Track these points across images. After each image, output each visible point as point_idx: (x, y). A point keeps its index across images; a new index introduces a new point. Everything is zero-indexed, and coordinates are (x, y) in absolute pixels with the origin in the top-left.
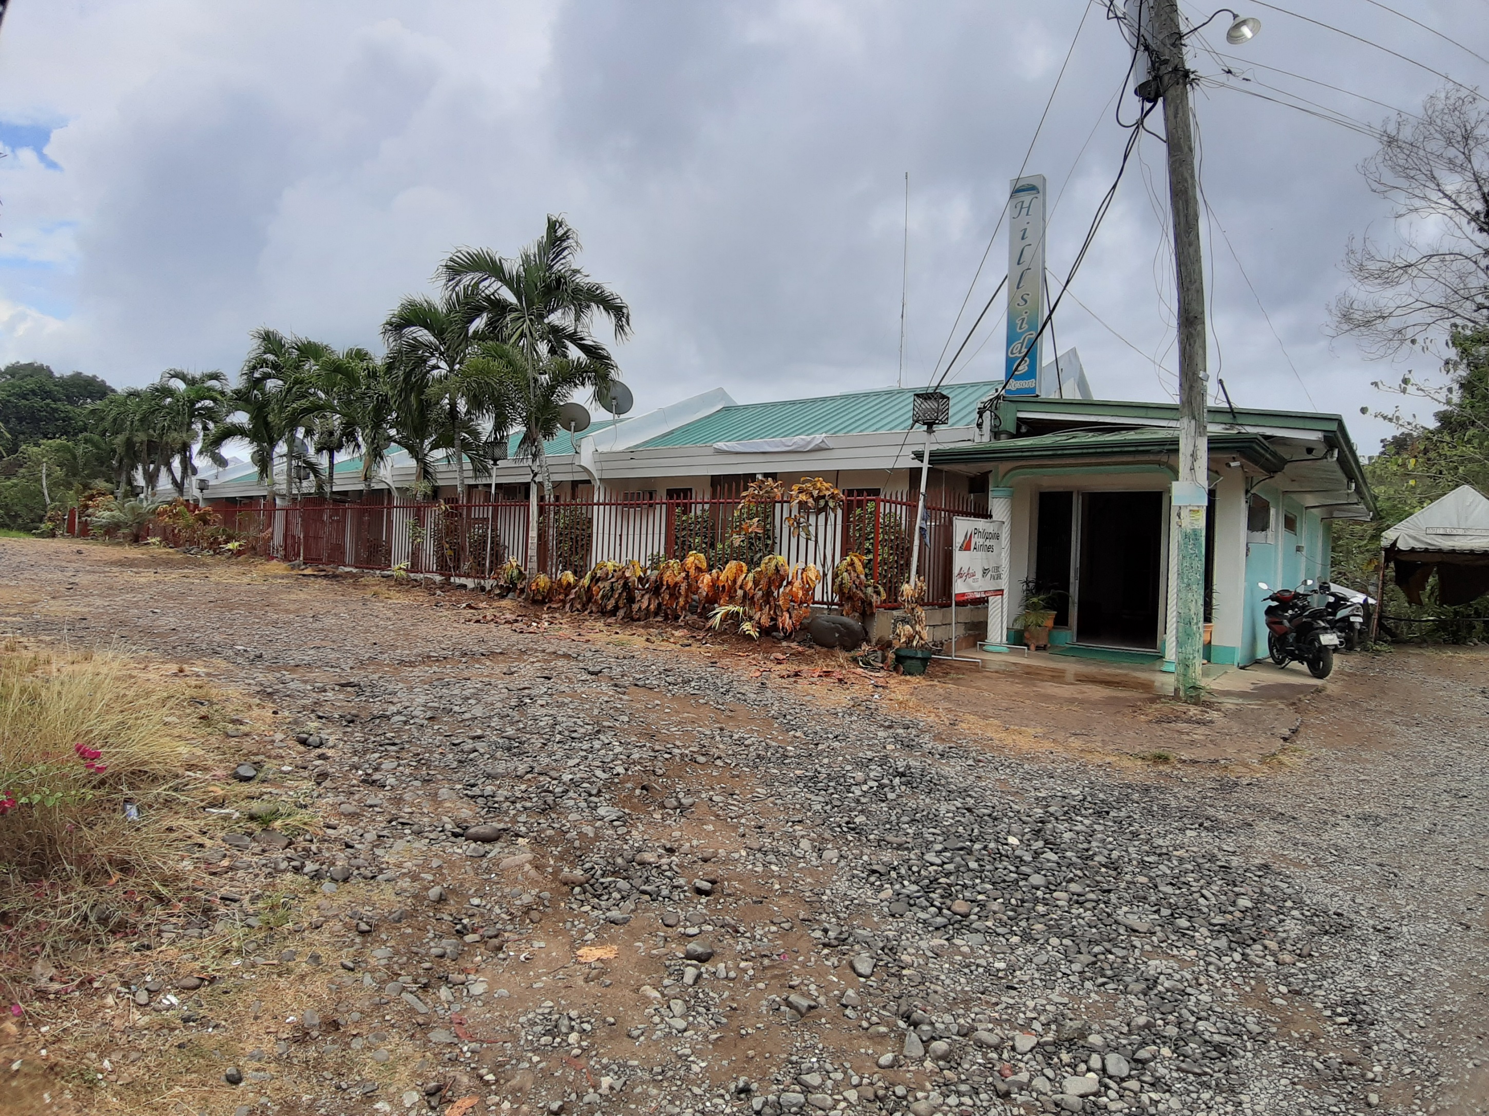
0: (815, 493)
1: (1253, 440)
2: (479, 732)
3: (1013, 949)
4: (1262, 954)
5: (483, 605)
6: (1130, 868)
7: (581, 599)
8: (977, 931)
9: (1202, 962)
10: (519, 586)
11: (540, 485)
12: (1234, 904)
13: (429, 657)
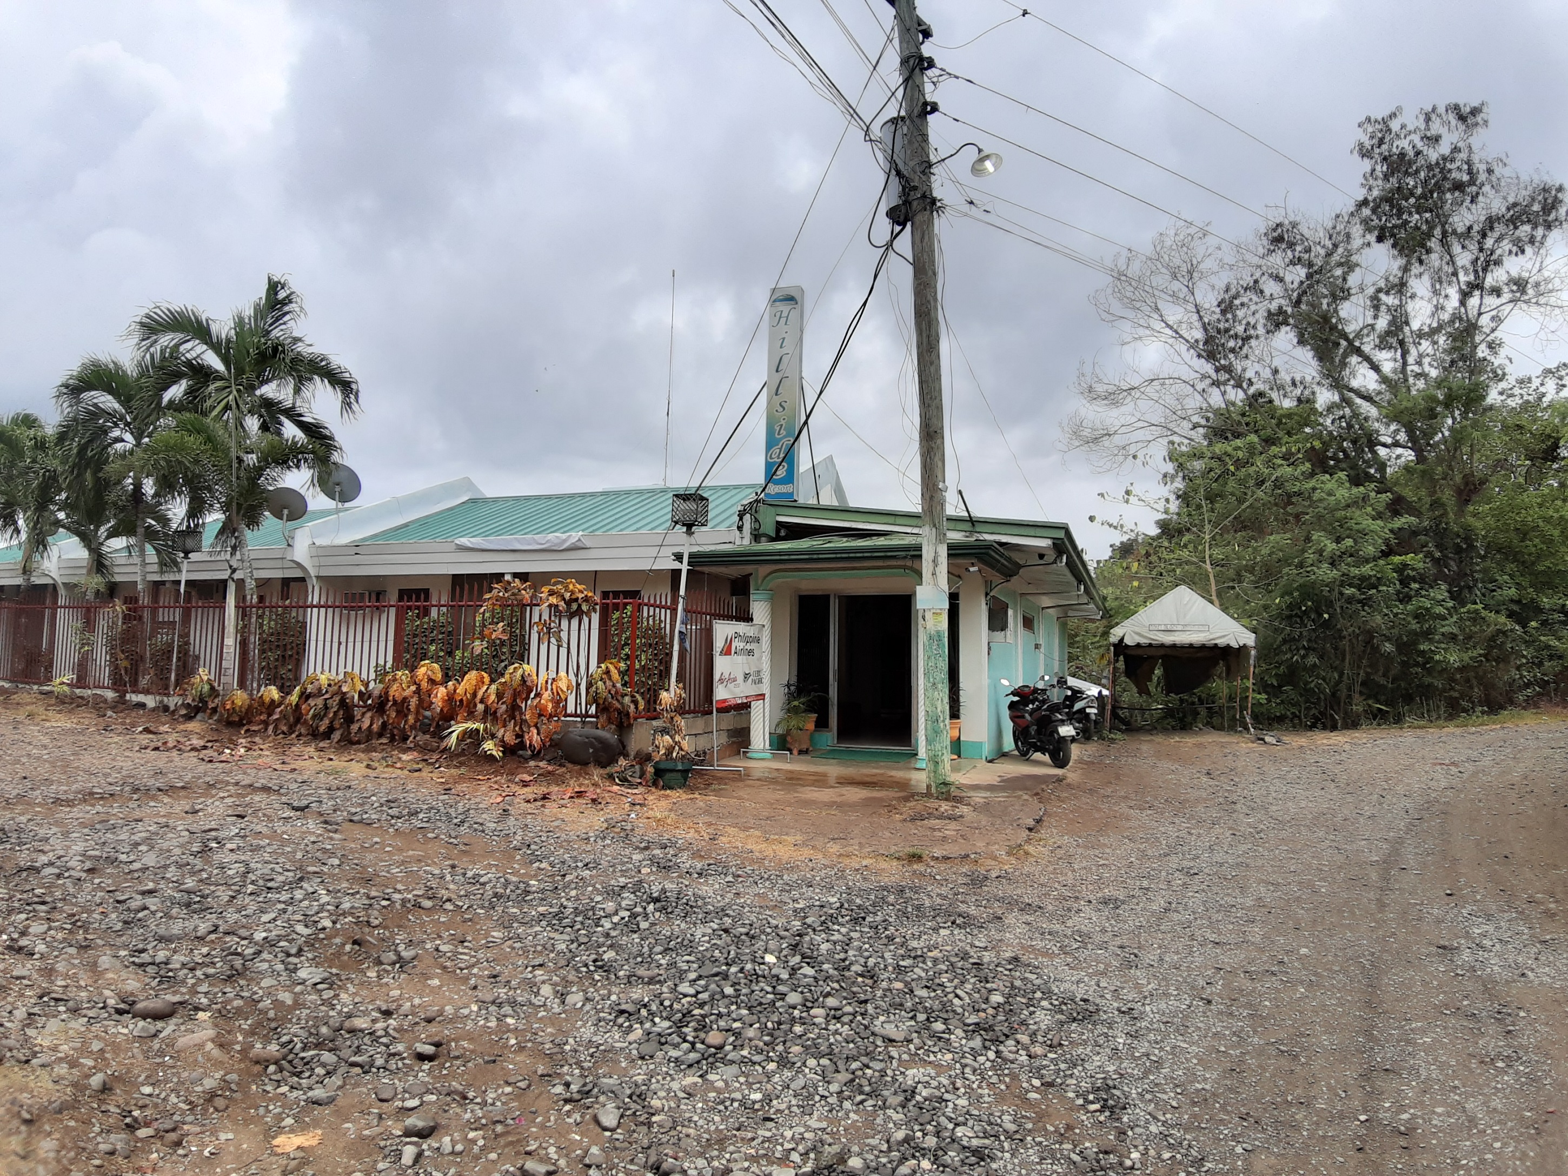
0: (567, 596)
1: (988, 546)
2: (151, 885)
3: (769, 1077)
4: (1014, 1049)
5: (165, 728)
6: (886, 975)
7: (288, 720)
8: (732, 1062)
9: (958, 1065)
10: (211, 705)
11: (240, 583)
12: (987, 1001)
13: (92, 794)
